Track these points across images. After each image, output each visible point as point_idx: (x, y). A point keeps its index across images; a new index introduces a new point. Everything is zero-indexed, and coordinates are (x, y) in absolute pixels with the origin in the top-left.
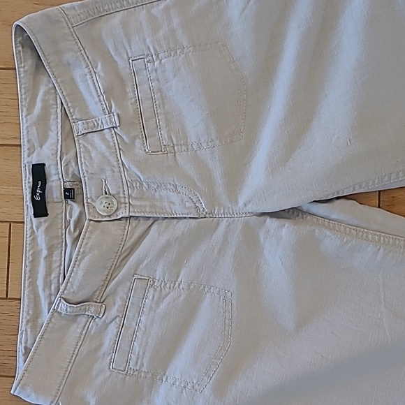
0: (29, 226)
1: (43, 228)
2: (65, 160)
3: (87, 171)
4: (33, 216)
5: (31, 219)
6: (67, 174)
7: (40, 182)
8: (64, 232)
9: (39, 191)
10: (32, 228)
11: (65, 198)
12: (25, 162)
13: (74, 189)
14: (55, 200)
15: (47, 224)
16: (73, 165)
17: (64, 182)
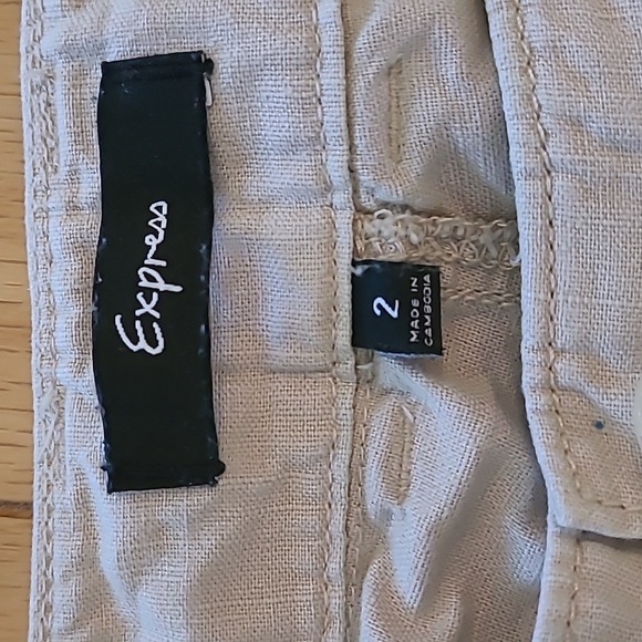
0: (64, 551)
1: (175, 573)
2: (385, 26)
3: (576, 124)
4: (97, 481)
5: (83, 500)
6: (394, 144)
7: (160, 212)
8: (335, 600)
9: (153, 279)
10: (87, 561)
11: (357, 341)
12: (50, 43)
13: (436, 274)
14: (281, 355)
15: (208, 541)
16: (451, 66)
17: (360, 210)
